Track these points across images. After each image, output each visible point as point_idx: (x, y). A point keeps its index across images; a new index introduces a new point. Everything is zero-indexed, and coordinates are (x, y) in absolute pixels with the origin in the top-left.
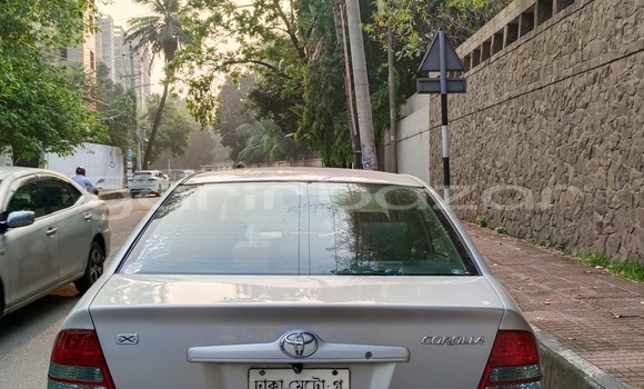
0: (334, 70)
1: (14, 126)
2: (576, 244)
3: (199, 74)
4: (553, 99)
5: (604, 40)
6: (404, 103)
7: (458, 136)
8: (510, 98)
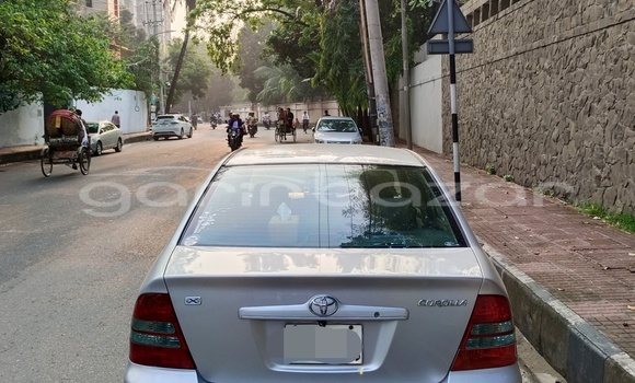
0: (350, 18)
1: (46, 75)
2: (578, 195)
3: (221, 22)
4: (556, 57)
5: (601, 6)
6: (418, 49)
7: (469, 86)
8: (517, 54)
